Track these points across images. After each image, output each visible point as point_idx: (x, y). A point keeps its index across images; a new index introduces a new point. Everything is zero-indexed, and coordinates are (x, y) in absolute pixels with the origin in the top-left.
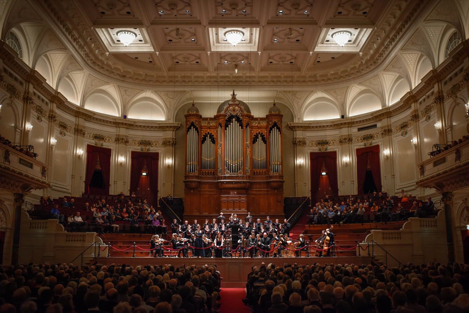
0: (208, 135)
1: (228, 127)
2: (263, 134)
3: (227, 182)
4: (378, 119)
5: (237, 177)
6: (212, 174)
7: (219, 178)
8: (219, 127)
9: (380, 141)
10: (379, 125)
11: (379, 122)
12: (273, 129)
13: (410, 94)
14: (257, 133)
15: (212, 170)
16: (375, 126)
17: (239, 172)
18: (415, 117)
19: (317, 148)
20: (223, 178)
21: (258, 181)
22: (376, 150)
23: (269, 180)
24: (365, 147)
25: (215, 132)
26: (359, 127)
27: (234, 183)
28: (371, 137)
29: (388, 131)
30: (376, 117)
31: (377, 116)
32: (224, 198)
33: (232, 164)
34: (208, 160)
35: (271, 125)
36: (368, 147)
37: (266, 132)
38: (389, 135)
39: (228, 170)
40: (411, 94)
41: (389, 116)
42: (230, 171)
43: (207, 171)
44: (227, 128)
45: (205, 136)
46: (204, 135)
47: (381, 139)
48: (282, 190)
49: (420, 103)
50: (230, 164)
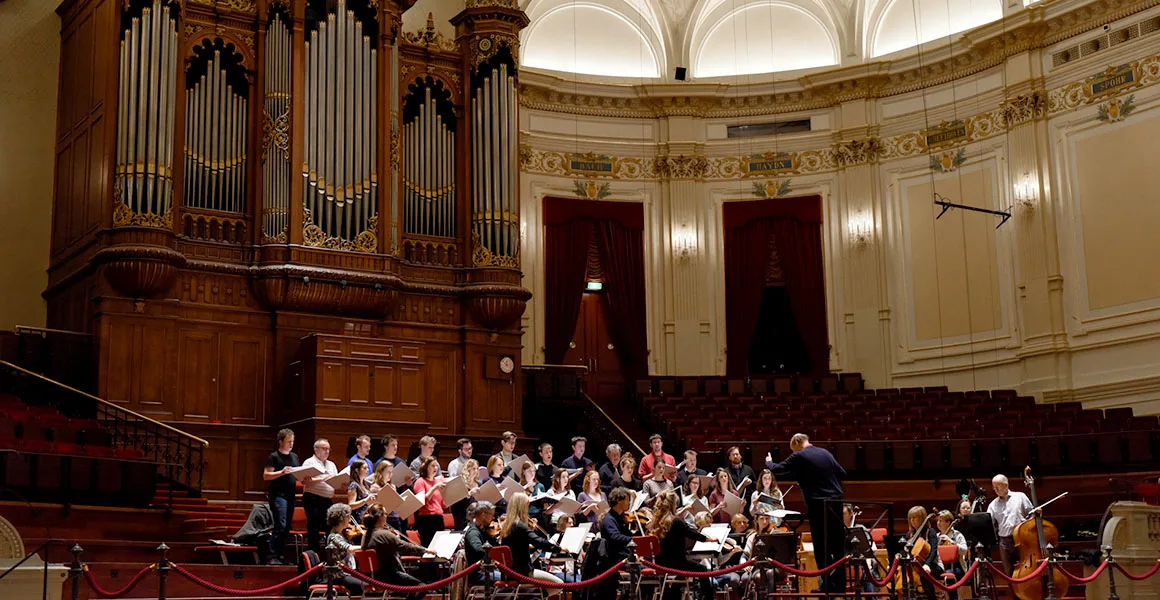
0: (217, 52)
1: (317, 29)
2: (445, 86)
3: (316, 278)
4: (818, 100)
5: (355, 260)
6: (232, 236)
7: (266, 255)
8: (277, 25)
9: (828, 182)
10: (821, 121)
11: (819, 111)
12: (495, 71)
13: (1032, 17)
14: (419, 80)
15: (232, 216)
16: (804, 125)
17: (360, 236)
18: (1034, 103)
19: (569, 183)
20: (294, 257)
21: (425, 286)
22: (806, 214)
23: (471, 288)
24: (760, 198)
25: (250, 41)
26: (734, 121)
27: (344, 282)
28: (786, 163)
29: (866, 149)
30: (816, 92)
31: (823, 89)
32: (328, 346)
33: (334, 196)
34: (214, 167)
35: (485, 53)
36: (769, 200)
37: (455, 78)
38: (872, 164)
39: (316, 223)
40: (1039, 19)
41: (874, 94)
42: (324, 229)
43: (208, 220)
44: (314, 33)
45: (205, 52)
46: (197, 49)
47: (831, 175)
48: (516, 331)
49: (1066, 56)
50: (325, 196)
